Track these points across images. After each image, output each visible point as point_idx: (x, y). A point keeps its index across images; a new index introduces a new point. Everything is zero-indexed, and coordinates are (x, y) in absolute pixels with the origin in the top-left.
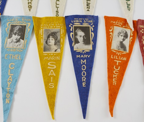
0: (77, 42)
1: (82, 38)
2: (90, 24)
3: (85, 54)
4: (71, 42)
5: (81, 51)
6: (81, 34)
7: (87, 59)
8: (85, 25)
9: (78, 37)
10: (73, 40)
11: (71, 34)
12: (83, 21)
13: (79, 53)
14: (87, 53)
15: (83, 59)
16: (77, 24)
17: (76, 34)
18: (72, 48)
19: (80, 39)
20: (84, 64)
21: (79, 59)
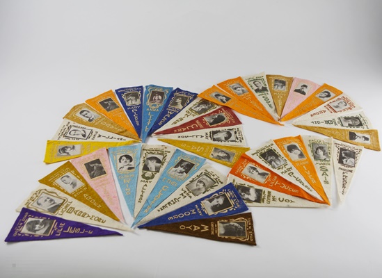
0: (211, 201)
1: (216, 203)
2: (236, 205)
3: (202, 211)
4: (208, 197)
5: (203, 207)
6: (221, 201)
7: (198, 214)
8: (232, 202)
9: (216, 200)
10: (211, 198)
11: (217, 194)
12: (235, 198)
13: (200, 207)
14: (203, 213)
15: (196, 211)
16: (228, 195)
17: (218, 198)
18: (203, 199)
19: (215, 202)
20: (191, 212)
21: (194, 208)
